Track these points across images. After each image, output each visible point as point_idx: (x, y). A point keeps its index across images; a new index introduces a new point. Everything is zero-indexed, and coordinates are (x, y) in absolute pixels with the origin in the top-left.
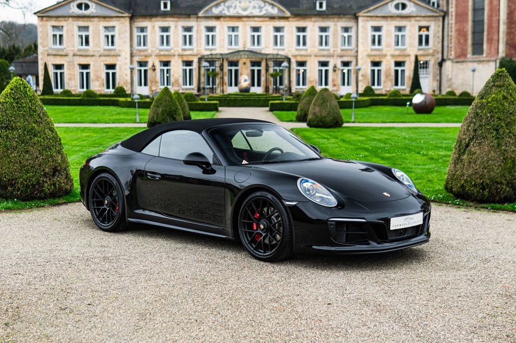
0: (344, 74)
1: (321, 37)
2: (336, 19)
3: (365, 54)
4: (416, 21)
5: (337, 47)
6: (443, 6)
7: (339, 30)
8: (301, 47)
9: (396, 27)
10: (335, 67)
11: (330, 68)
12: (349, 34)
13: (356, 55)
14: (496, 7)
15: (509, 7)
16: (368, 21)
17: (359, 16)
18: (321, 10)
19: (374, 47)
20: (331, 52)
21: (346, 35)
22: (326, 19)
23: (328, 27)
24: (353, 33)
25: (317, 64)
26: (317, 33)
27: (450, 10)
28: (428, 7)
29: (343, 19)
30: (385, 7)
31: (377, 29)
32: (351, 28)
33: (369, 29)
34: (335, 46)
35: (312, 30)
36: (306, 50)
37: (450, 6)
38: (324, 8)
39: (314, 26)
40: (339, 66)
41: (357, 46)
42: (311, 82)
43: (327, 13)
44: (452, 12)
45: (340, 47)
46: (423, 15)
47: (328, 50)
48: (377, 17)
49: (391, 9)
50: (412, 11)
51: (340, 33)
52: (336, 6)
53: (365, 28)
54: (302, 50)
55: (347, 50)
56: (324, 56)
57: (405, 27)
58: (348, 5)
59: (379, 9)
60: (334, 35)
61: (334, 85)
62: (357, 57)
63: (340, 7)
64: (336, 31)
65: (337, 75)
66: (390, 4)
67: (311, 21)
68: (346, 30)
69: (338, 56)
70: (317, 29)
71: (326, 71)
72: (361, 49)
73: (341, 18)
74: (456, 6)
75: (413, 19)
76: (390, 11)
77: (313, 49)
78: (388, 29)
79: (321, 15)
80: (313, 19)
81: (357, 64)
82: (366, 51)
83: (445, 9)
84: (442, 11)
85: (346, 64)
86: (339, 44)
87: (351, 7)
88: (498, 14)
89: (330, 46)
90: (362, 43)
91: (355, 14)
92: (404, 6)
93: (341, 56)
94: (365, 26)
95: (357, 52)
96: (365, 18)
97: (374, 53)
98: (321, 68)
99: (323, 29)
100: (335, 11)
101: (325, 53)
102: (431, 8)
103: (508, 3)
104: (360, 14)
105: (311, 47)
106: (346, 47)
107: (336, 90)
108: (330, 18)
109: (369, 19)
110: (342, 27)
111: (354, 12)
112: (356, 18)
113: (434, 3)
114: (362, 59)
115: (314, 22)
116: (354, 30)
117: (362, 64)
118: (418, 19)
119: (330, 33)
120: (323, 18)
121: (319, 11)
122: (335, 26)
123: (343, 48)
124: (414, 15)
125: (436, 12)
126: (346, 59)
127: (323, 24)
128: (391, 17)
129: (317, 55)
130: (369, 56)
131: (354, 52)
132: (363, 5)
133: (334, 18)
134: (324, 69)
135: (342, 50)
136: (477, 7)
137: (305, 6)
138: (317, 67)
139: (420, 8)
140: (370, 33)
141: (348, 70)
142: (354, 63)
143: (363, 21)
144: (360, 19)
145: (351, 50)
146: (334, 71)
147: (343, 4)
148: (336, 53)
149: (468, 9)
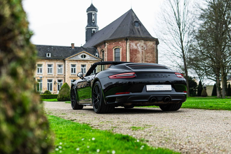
0: (59, 85)
1: (49, 69)
2: (55, 61)
3: (69, 76)
4: (90, 62)
5: (56, 74)
6: (101, 57)
7: (57, 66)
8: (40, 73)
9: (82, 65)
10: (55, 82)
11: (53, 83)
12: (61, 68)
13: (64, 77)
14: (125, 56)
15: (130, 56)
16: (69, 62)
17: (66, 60)
18: (48, 57)
19: (72, 74)
20: (53, 75)
21: (59, 68)
22: (51, 61)
23: (52, 65)
24: (63, 67)
25: (47, 80)
26: (47, 67)
27: (105, 58)
28: (95, 57)
29: (59, 61)
30: (77, 56)
31: (74, 66)
32: (62, 65)
33: (70, 66)
34: (55, 73)
35: (44, 66)
36: (42, 74)
37: (105, 56)
38: (50, 56)
39: (45, 64)
40: (57, 81)
41: (65, 73)
42: (44, 89)
43: (51, 58)
44: (106, 59)
45: (57, 73)
46: (93, 60)
47: (52, 75)
48: (74, 60)
49: (79, 57)
50: (88, 58)
51: (57, 67)
52: (55, 56)
53: (68, 65)
54: (40, 74)
55: (60, 75)
56: (50, 77)
57: (85, 65)
58: (60, 56)
59: (75, 57)
60: (54, 68)
61: (55, 90)
62: (65, 78)
63: (57, 56)
64: (55, 66)
65: (56, 86)
66: (79, 55)
67: (44, 62)
68: (60, 66)
69: (56, 77)
70: (47, 65)
71: (51, 84)
72: (66, 74)
73: (58, 61)
74: (107, 56)
75: (89, 62)
76: (79, 58)
77: (45, 74)
78: (78, 66)
79: (49, 59)
80: (45, 61)
81: (65, 81)
82: (69, 75)
83: (102, 58)
84: (101, 59)
85: (60, 81)
86: (57, 72)
87: (61, 56)
88: (126, 59)
89: (53, 73)
90: (67, 72)
91: (64, 59)
92: (85, 56)
93: (58, 78)
94: (68, 64)
95: (65, 75)
96: (69, 61)
97: (72, 76)
98: (48, 83)
99: (50, 66)
100: (55, 58)
101: (51, 76)
102: (96, 57)
103: (130, 55)
104: (66, 59)
105: (44, 73)
106: (60, 74)
107: (56, 93)
108: (53, 61)
109: (70, 61)
110: (58, 65)
111: (63, 58)
112: (64, 61)
113: (97, 55)
114: (67, 78)
115: (46, 62)
116: (63, 66)
117: (67, 81)
118: (91, 62)
119: (53, 67)
120: (50, 60)
121: (47, 58)
122: (55, 64)
123: (59, 74)
124: (89, 60)
125: (98, 59)
126: (60, 79)
127: (50, 63)
128: (80, 61)
129: (47, 77)
130: (70, 77)
131: (63, 76)
132: (67, 55)
133: (54, 61)
134: (50, 83)
135: (58, 75)
136: (116, 57)
137: (41, 55)
138: (47, 82)
139: (92, 57)
140: (71, 67)
141: (61, 84)
142: (63, 81)
143: (67, 62)
144: (66, 61)
145: (62, 75)
146: (55, 84)
147: (58, 55)
148: (55, 76)
149: (113, 57)
